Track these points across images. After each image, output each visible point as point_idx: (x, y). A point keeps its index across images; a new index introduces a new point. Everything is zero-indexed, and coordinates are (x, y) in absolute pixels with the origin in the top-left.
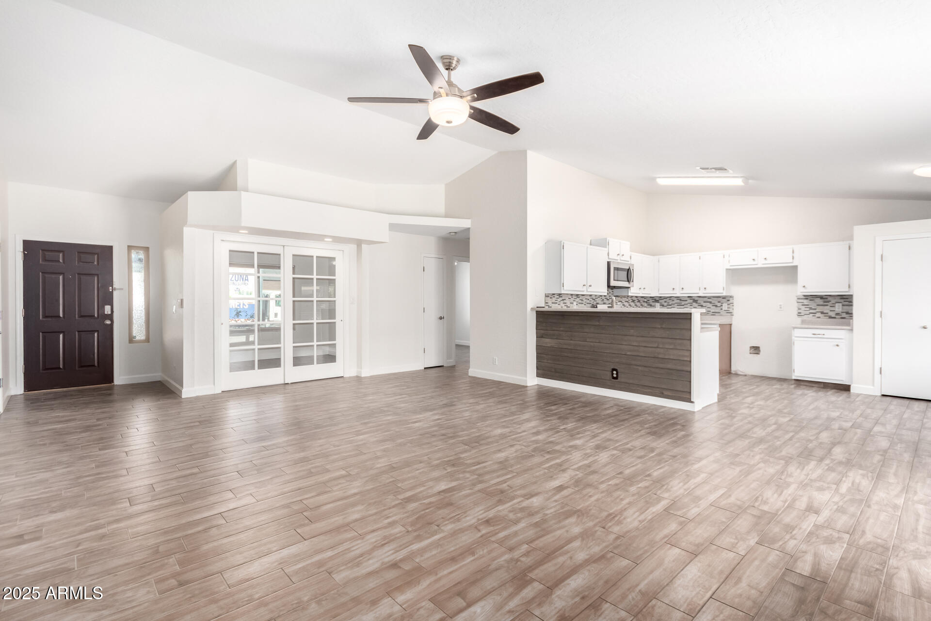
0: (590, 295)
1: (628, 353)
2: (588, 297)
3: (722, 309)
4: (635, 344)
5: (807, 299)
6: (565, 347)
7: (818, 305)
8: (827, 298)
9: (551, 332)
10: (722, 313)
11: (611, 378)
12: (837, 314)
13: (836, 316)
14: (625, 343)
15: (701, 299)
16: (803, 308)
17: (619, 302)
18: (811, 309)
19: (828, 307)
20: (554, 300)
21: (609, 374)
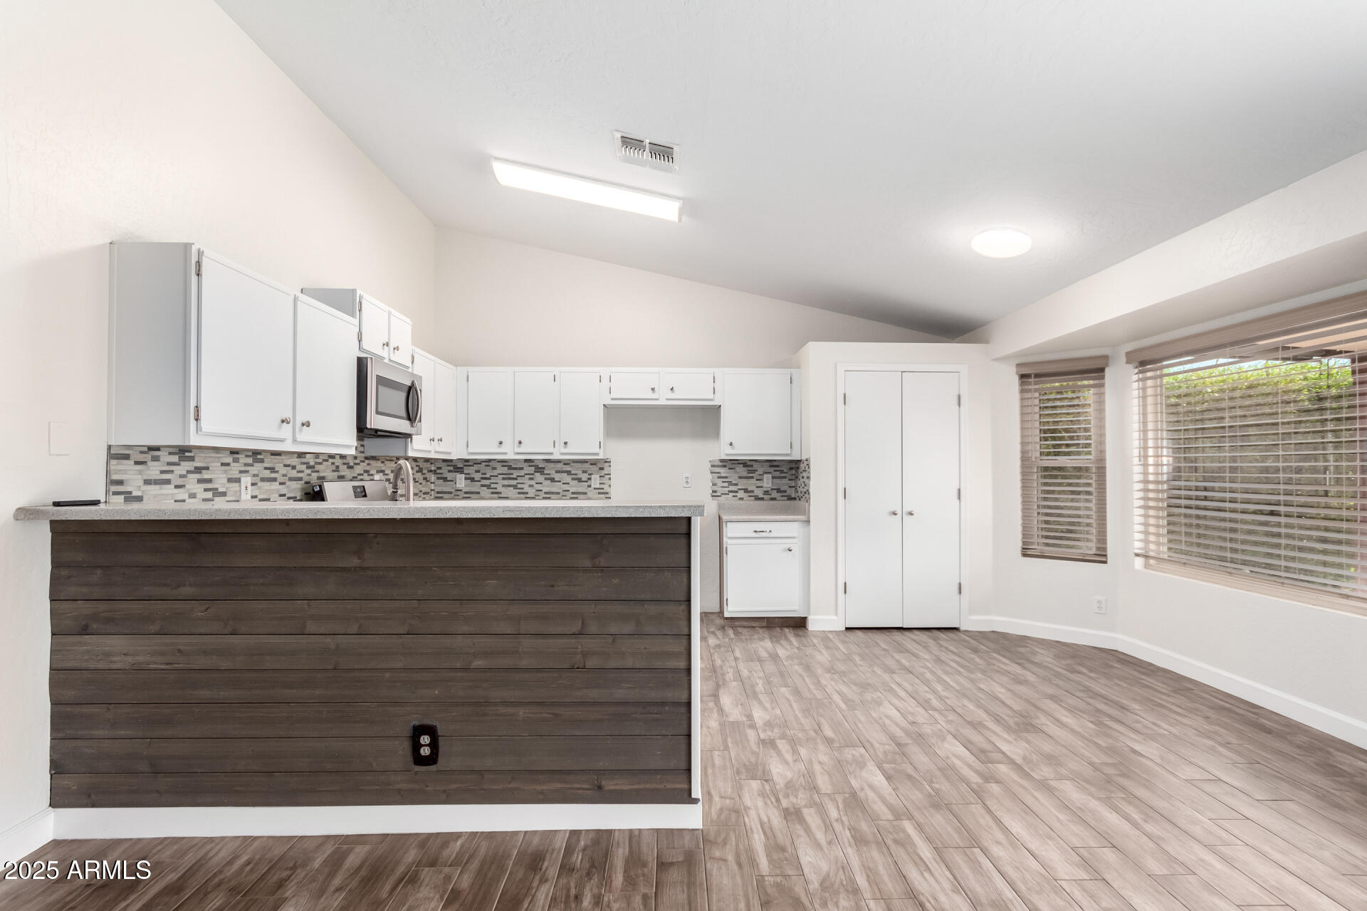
0: (301, 455)
1: (478, 663)
2: (294, 461)
3: (590, 486)
4: (504, 627)
5: (725, 466)
6: (201, 662)
7: (740, 478)
8: (752, 466)
9: (135, 607)
10: (589, 495)
11: (410, 759)
12: (766, 493)
13: (764, 496)
14: (465, 629)
15: (552, 465)
16: (719, 482)
17: (378, 472)
18: (730, 483)
19: (753, 481)
20: (154, 470)
21: (405, 747)
